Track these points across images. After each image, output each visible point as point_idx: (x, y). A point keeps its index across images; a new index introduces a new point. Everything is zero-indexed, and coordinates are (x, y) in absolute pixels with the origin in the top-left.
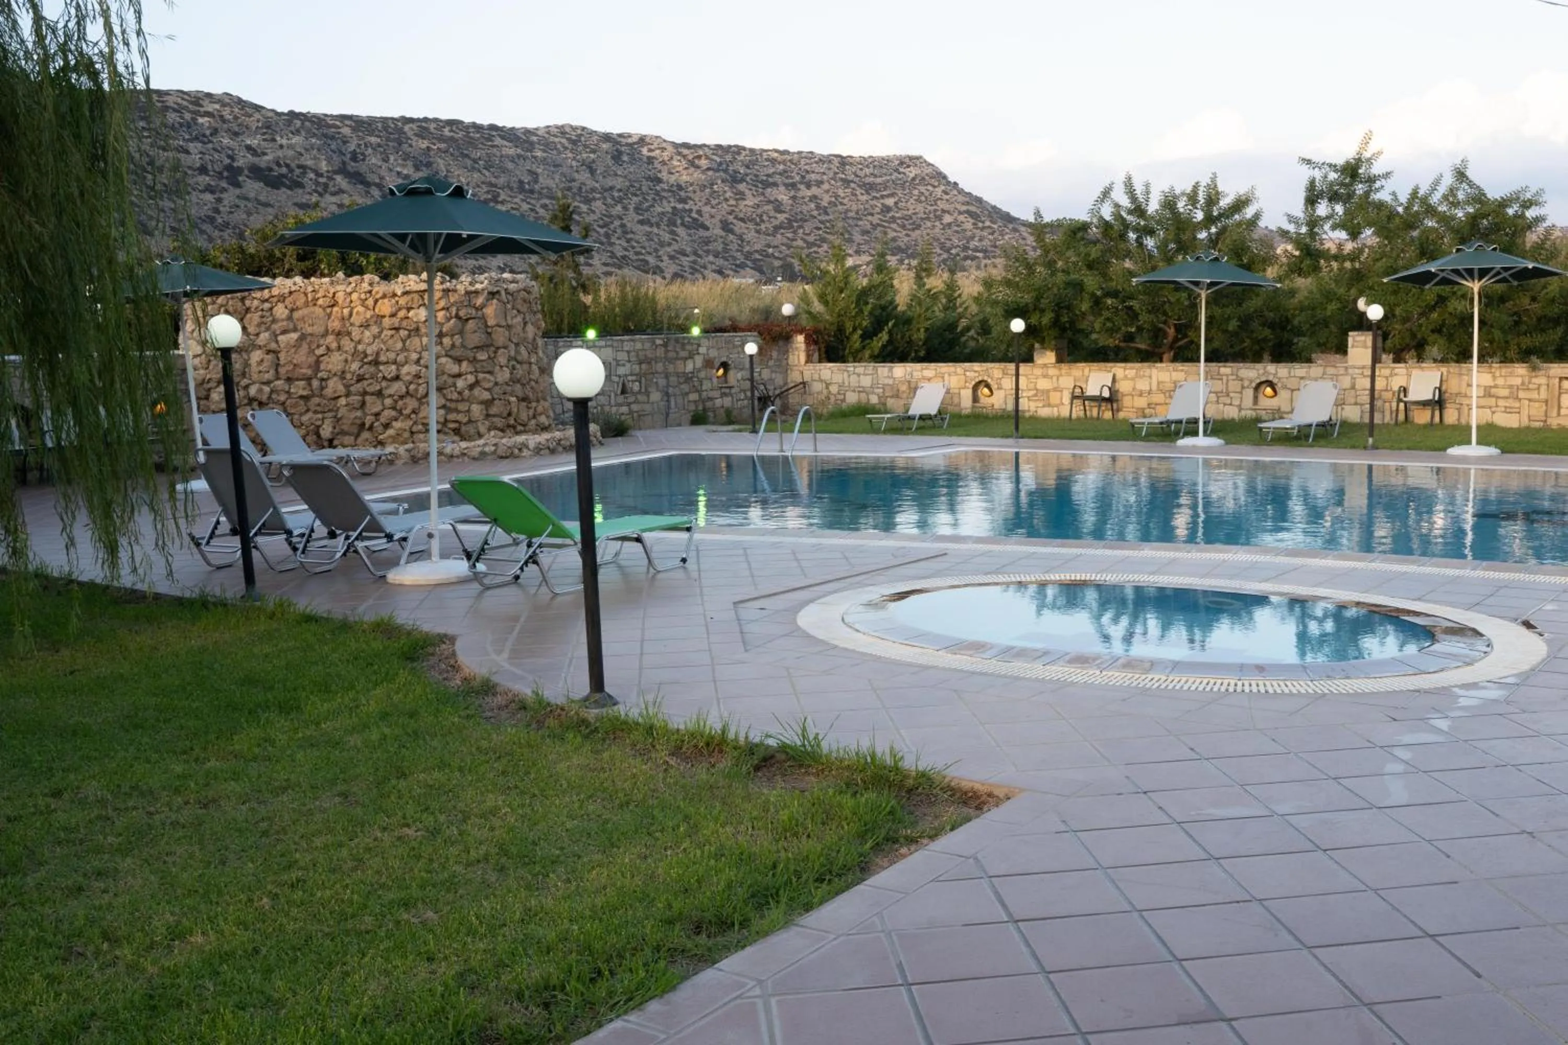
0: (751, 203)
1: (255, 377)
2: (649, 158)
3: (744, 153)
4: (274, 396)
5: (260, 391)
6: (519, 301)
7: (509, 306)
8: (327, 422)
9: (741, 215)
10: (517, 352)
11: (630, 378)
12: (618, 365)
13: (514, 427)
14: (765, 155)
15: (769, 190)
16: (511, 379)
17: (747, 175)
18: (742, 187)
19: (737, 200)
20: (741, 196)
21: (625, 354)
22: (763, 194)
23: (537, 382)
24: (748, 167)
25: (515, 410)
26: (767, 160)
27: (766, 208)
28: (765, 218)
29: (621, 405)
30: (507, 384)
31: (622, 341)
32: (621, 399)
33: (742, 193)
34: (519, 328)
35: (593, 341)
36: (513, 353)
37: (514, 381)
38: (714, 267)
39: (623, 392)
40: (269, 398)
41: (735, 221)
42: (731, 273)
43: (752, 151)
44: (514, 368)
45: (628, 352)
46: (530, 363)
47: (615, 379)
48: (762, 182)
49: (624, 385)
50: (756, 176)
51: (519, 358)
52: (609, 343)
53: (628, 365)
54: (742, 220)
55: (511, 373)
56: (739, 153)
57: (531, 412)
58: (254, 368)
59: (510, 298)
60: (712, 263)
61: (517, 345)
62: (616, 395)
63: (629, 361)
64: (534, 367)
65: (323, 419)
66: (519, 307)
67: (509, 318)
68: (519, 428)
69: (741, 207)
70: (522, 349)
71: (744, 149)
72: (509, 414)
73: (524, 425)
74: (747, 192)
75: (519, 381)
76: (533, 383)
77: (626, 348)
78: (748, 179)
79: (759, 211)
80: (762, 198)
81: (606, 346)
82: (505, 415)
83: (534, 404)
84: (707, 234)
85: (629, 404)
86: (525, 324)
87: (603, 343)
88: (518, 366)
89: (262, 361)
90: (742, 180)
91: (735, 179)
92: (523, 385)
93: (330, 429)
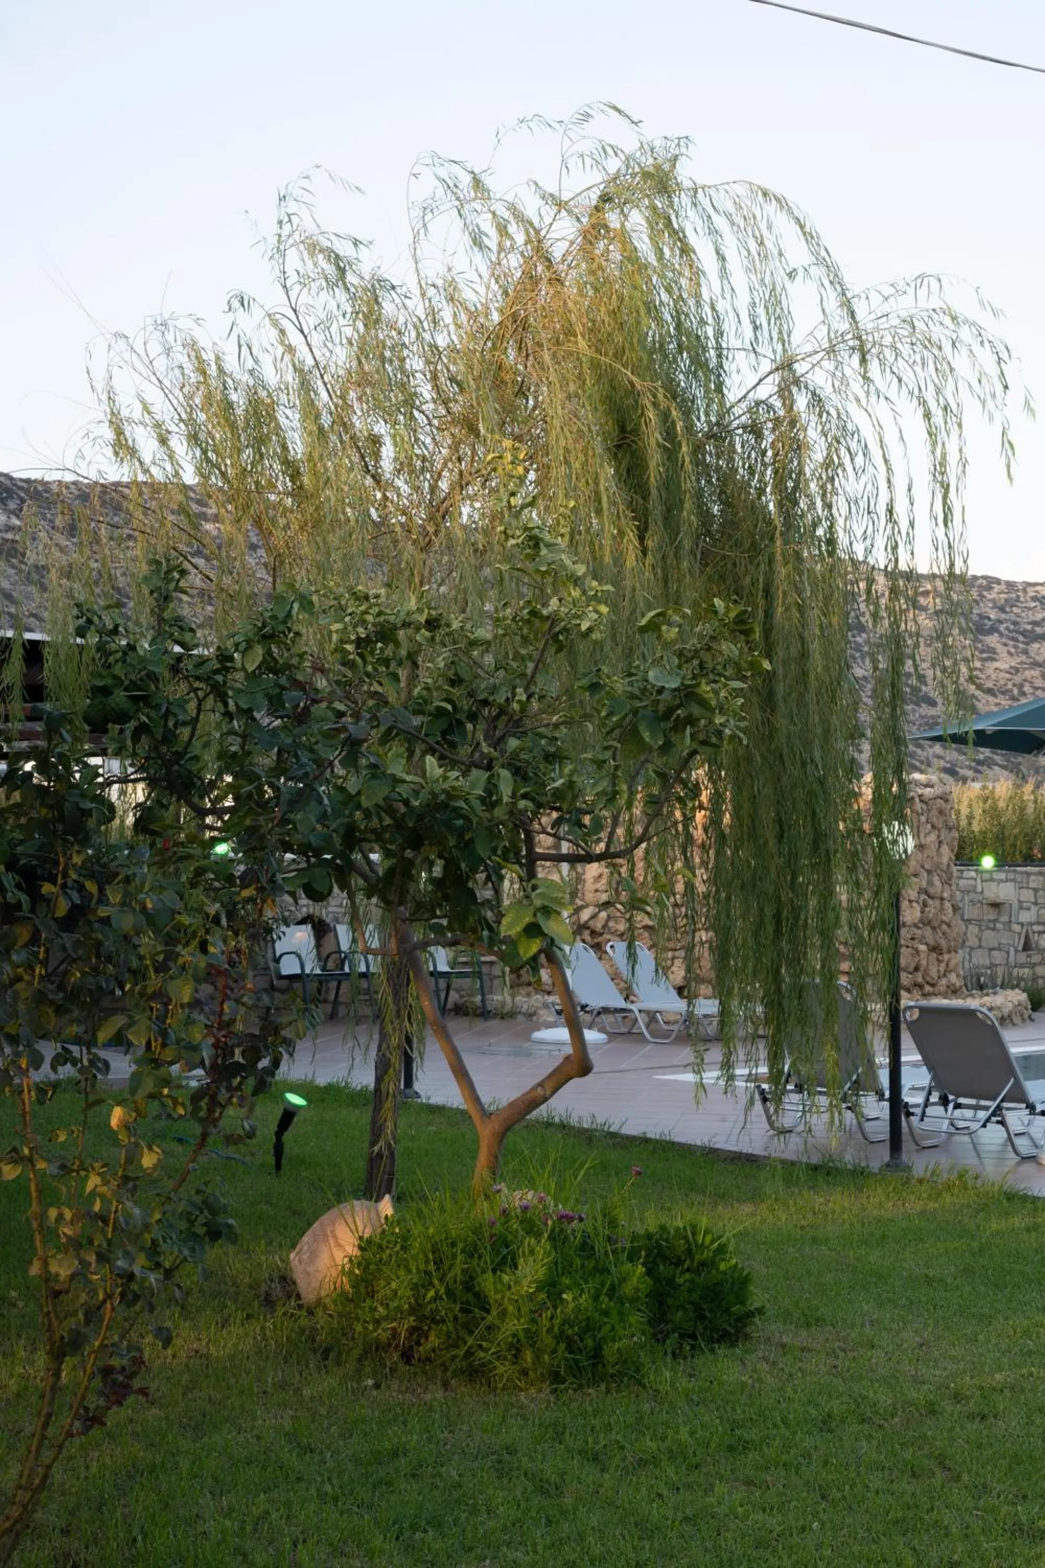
0: (1005, 666)
1: (589, 897)
2: (846, 593)
3: (997, 588)
4: (611, 924)
5: (594, 916)
6: (934, 812)
7: (923, 819)
8: (678, 962)
9: (989, 684)
10: (930, 883)
11: (1036, 928)
12: (1021, 908)
13: (921, 987)
14: (1031, 592)
15: (1036, 646)
16: (921, 921)
17: (1001, 622)
18: (992, 640)
19: (983, 660)
20: (991, 655)
21: (1031, 892)
22: (1025, 652)
23: (949, 925)
24: (1002, 610)
25: (924, 962)
26: (1034, 599)
27: (1028, 674)
28: (1027, 688)
29: (1022, 966)
30: (915, 926)
31: (1028, 874)
32: (1022, 958)
33: (993, 651)
34: (934, 848)
35: (990, 872)
36: (924, 884)
37: (925, 922)
38: (942, 763)
39: (1027, 947)
40: (605, 926)
41: (978, 693)
42: (970, 773)
43: (1010, 585)
44: (925, 905)
45: (1035, 890)
46: (942, 899)
47: (1017, 928)
48: (1023, 633)
49: (1027, 937)
50: (1015, 623)
51: (931, 891)
52: (1011, 876)
53: (1034, 909)
54: (990, 691)
55: (922, 912)
56: (989, 589)
57: (942, 969)
58: (590, 885)
59: (925, 807)
60: (939, 757)
61: (929, 872)
62: (1016, 951)
63: (1036, 903)
64: (947, 905)
65: (673, 958)
66: (934, 820)
67: (922, 835)
68: (928, 988)
69: (990, 671)
70: (937, 882)
71: (998, 582)
72: (917, 969)
73: (933, 985)
74: (1000, 648)
75: (929, 922)
76: (944, 927)
77: (1032, 885)
78: (1002, 628)
79: (1018, 679)
80: (1023, 658)
81: (1007, 880)
82: (911, 969)
83: (946, 957)
84: (932, 712)
85: (1033, 966)
86: (940, 842)
87: (1002, 876)
88: (930, 902)
89: (600, 876)
90: (993, 630)
91: (981, 628)
92: (934, 928)
93: (683, 973)
